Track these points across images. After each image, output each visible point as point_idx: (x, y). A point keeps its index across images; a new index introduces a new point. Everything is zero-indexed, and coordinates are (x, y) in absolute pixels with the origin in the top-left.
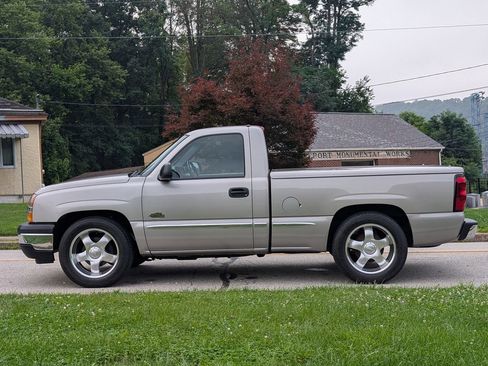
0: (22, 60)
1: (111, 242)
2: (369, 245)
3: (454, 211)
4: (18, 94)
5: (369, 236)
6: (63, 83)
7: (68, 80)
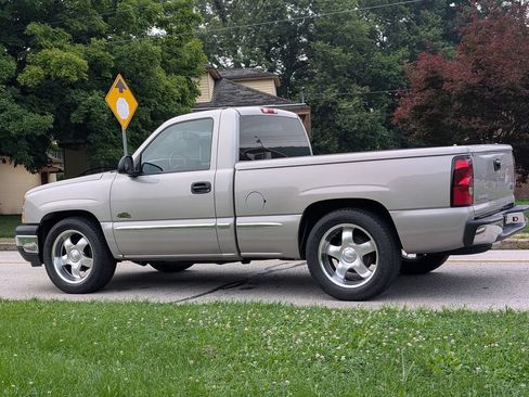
0: (337, 51)
1: (88, 246)
2: (349, 251)
3: (452, 206)
4: (336, 88)
5: (348, 240)
6: (384, 72)
7: (390, 68)
